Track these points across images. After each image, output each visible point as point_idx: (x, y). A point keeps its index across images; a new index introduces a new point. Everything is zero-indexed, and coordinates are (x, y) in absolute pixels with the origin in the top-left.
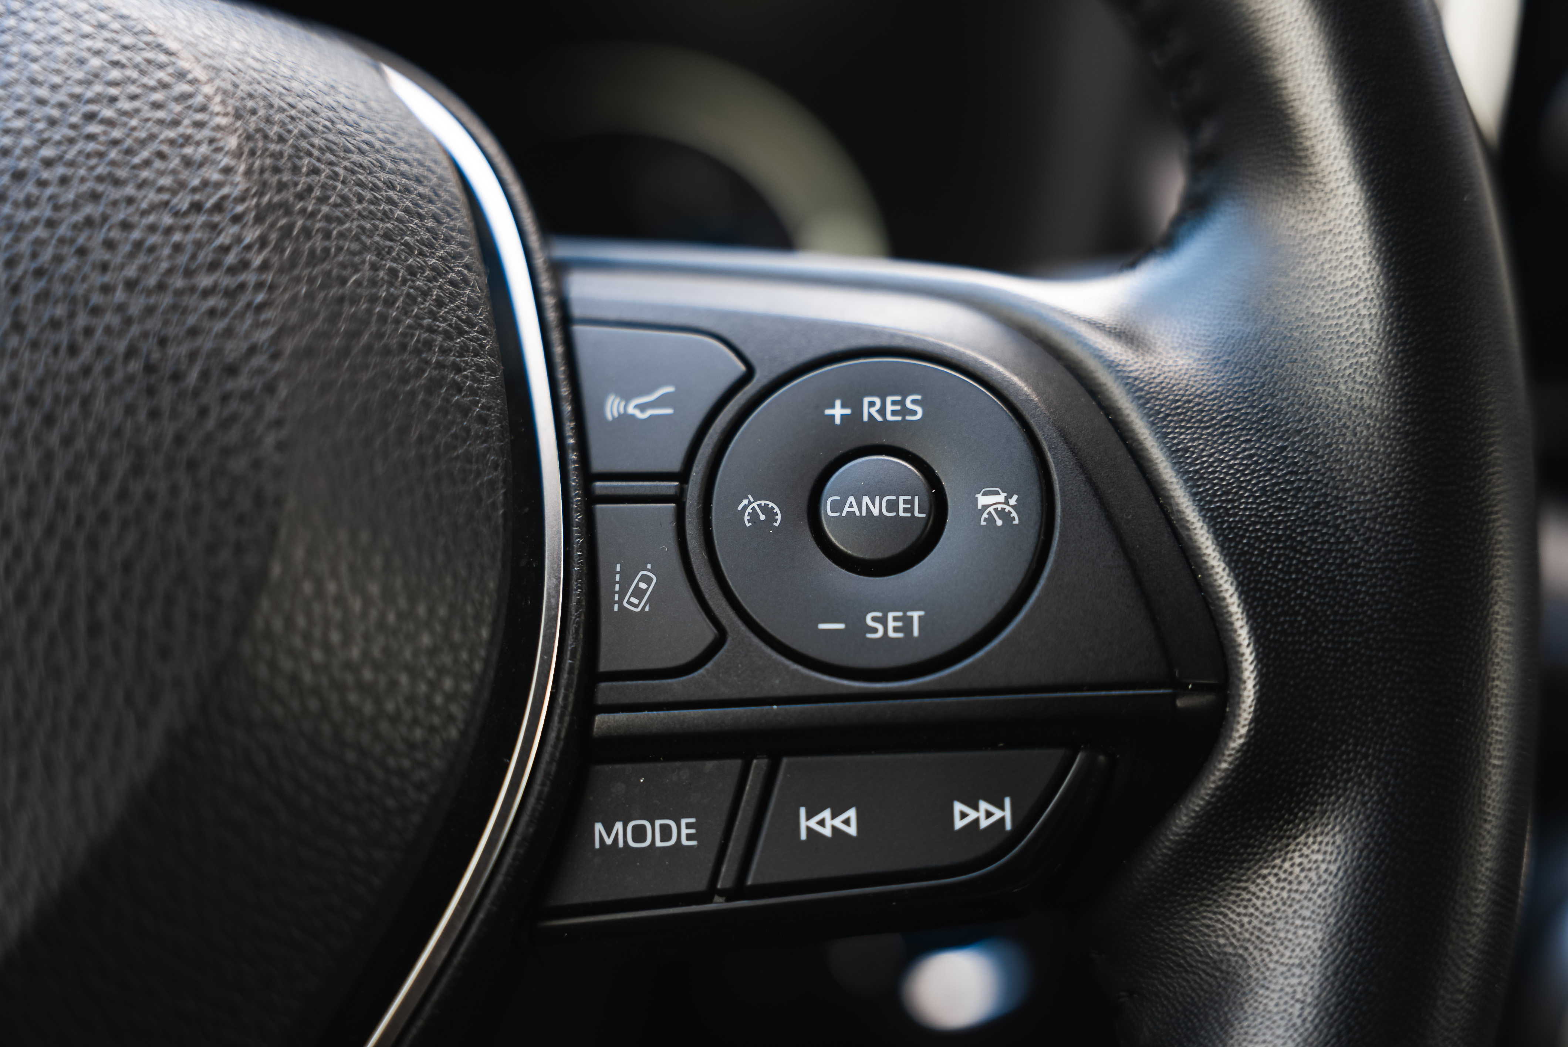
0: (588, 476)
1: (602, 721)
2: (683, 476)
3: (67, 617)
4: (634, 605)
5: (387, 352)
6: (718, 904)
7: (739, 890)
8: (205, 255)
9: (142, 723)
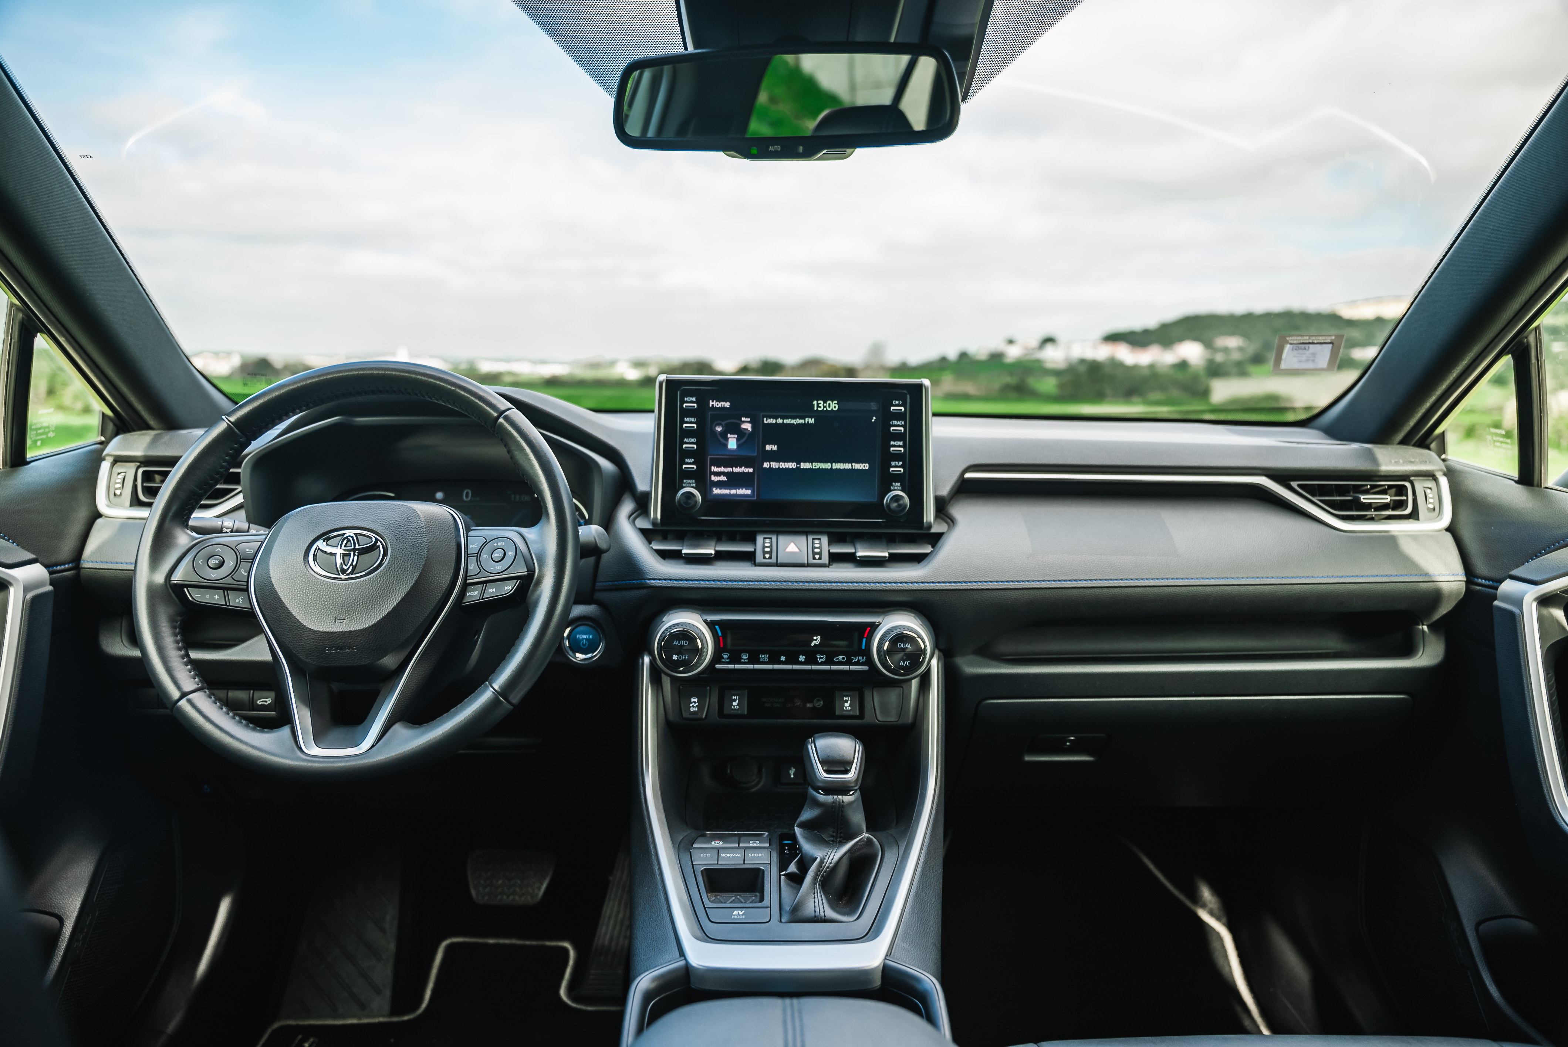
0: (468, 554)
1: (468, 581)
2: (478, 554)
3: (405, 570)
4: (471, 568)
5: (440, 541)
6: (481, 601)
7: (483, 599)
8: (419, 533)
9: (412, 579)
